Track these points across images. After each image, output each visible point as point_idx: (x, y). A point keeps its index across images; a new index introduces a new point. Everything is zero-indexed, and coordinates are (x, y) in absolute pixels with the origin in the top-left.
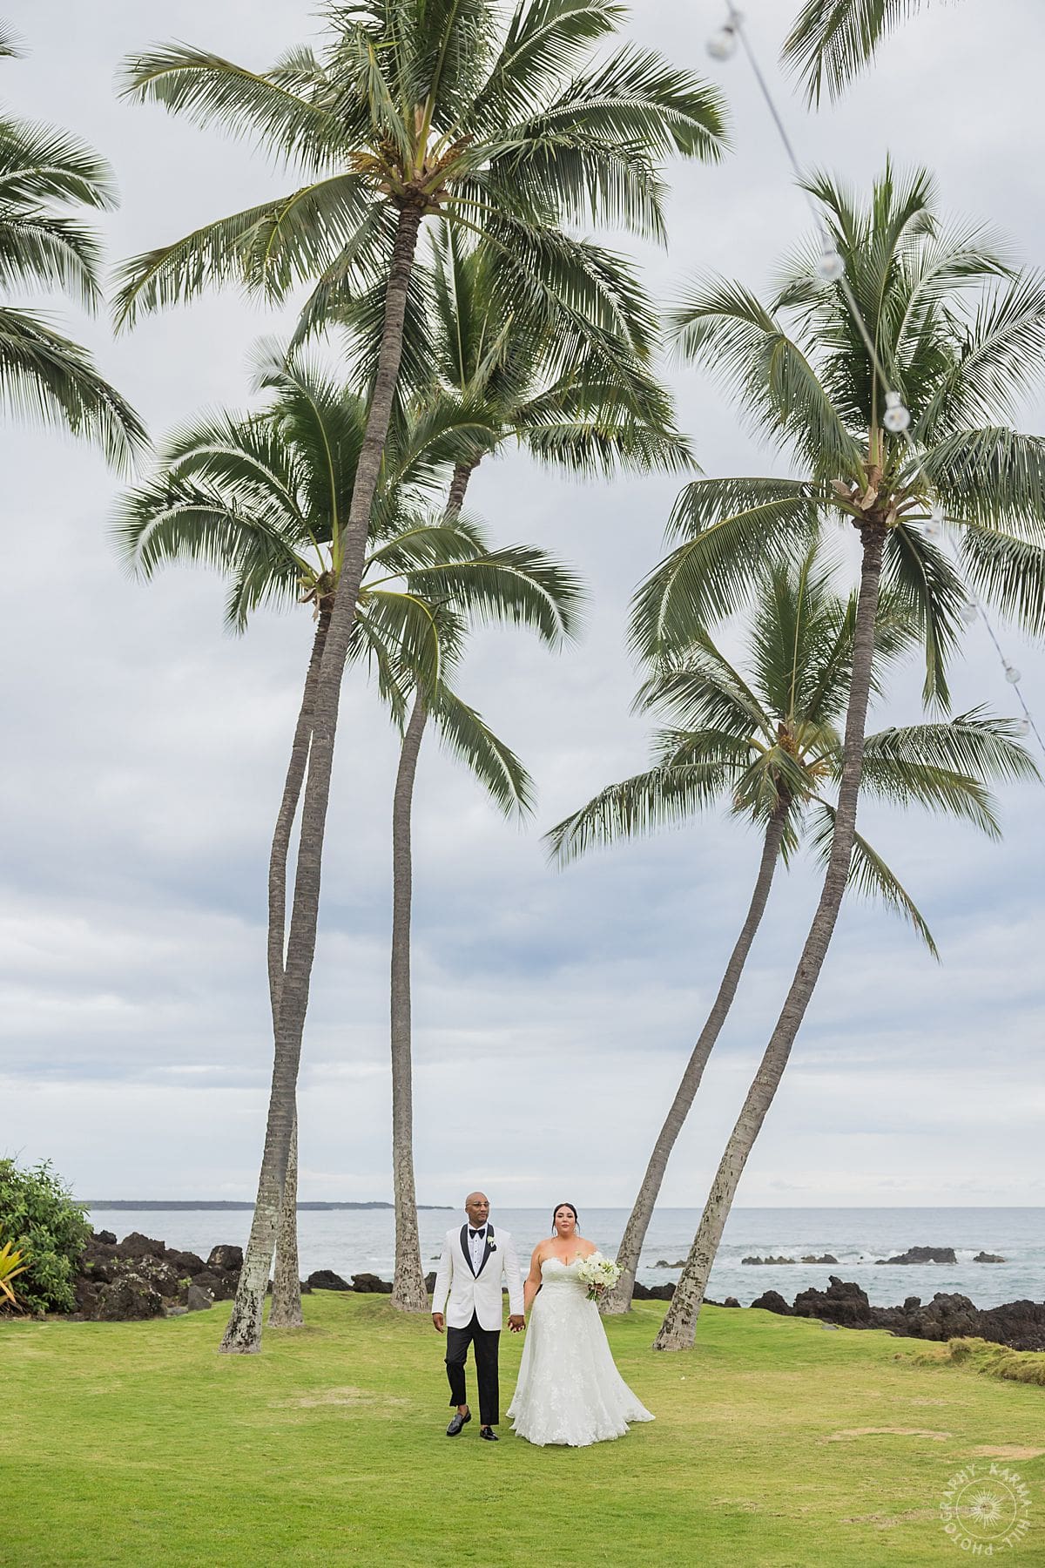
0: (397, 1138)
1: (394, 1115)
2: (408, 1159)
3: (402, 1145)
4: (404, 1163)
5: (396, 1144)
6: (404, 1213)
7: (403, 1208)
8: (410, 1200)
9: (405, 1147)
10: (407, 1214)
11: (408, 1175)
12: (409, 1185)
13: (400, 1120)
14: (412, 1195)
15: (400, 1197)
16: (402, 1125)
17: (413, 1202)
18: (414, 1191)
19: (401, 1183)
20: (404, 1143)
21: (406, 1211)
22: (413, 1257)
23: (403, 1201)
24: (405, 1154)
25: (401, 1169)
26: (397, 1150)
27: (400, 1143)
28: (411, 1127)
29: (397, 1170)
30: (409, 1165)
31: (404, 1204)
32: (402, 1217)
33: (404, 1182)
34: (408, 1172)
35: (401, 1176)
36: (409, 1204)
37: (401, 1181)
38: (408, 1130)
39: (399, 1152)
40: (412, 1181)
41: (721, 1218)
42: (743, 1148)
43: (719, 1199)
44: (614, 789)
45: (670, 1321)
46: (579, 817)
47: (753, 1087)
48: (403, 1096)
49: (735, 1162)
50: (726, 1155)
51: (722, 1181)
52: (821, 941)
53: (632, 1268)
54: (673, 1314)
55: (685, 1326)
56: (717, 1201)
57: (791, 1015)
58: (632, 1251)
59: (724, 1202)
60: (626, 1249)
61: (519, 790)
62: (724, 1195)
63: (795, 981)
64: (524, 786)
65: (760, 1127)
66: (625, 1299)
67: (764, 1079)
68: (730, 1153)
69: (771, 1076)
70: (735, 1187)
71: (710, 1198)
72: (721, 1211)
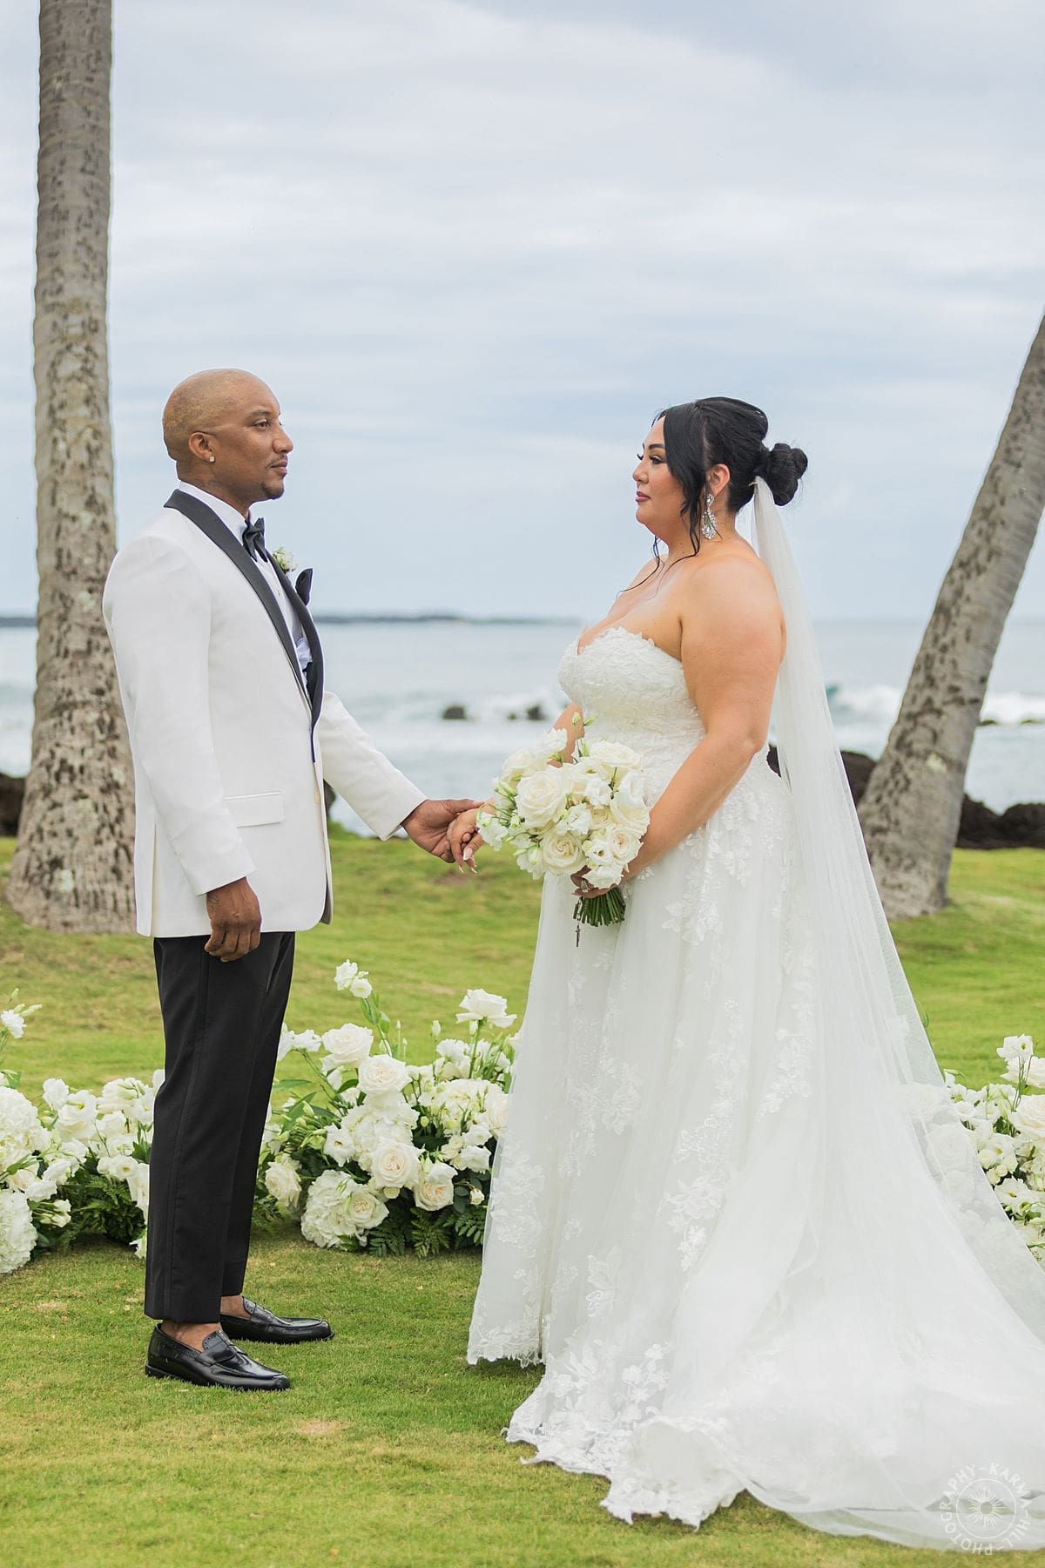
0: (46, 273)
1: (41, 187)
2: (88, 349)
3: (62, 299)
4: (70, 366)
5: (47, 292)
6: (65, 554)
7: (61, 543)
8: (91, 503)
9: (76, 305)
10: (76, 554)
11: (84, 411)
12: (88, 448)
13: (63, 205)
14: (100, 486)
15: (53, 502)
16: (71, 223)
17: (103, 509)
18: (109, 477)
19: (55, 441)
20: (74, 289)
21: (70, 543)
22: (93, 716)
23: (62, 515)
24: (76, 331)
25: (58, 387)
26: (48, 319)
27: (60, 290)
28: (101, 232)
29: (46, 392)
30: (88, 372)
31: (66, 523)
32: (59, 566)
33: (71, 436)
34: (87, 401)
35: (60, 415)
36: (86, 518)
37: (57, 433)
38: (92, 243)
39: (55, 325)
40: (101, 434)
48: (71, 113)
53: (954, 752)
58: (953, 689)
60: (931, 681)
66: (927, 866)
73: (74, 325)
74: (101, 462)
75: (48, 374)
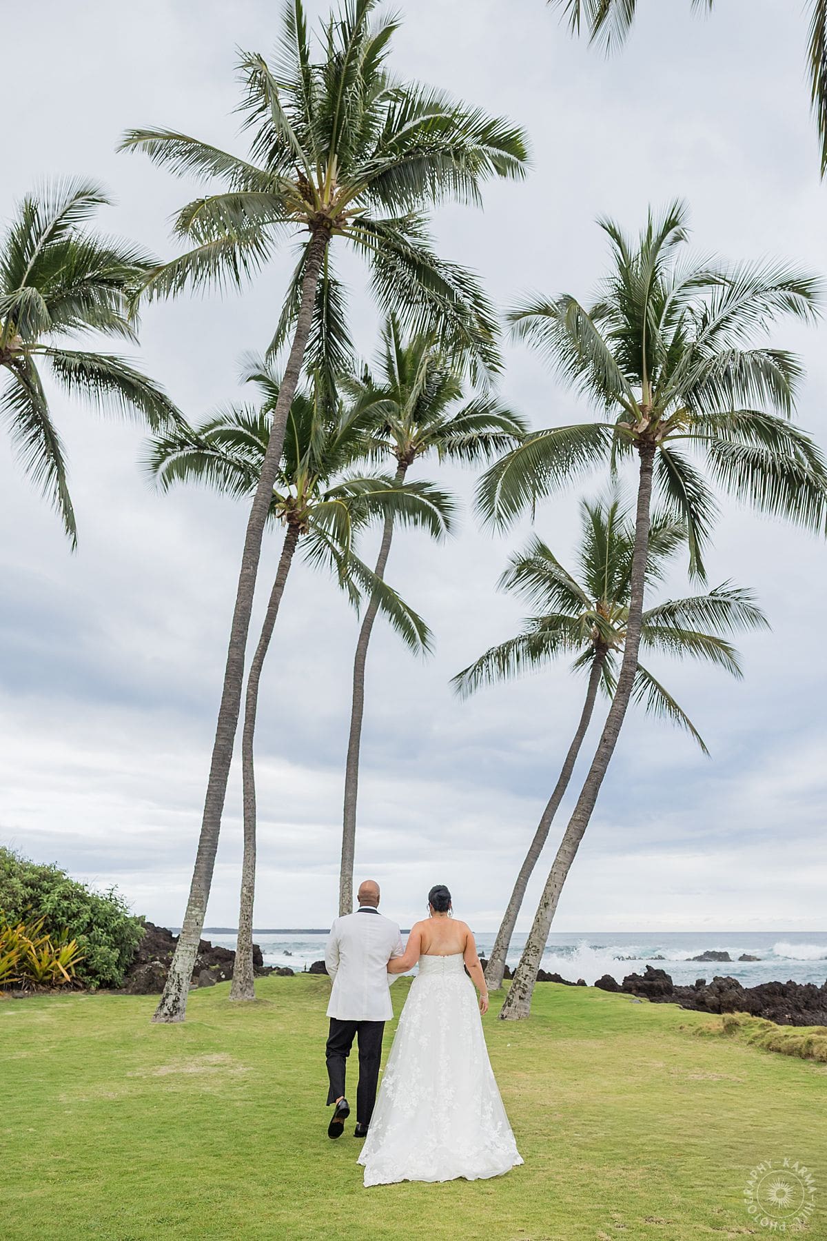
2: (350, 883)
5: (343, 874)
9: (348, 875)
11: (348, 894)
12: (348, 901)
14: (350, 908)
16: (347, 861)
18: (352, 906)
19: (343, 900)
20: (347, 872)
28: (352, 862)
39: (344, 879)
41: (548, 920)
42: (563, 867)
43: (546, 905)
44: (494, 650)
45: (511, 997)
46: (473, 668)
47: (570, 823)
48: (348, 841)
49: (558, 877)
50: (551, 872)
51: (548, 891)
52: (617, 717)
53: (502, 958)
54: (513, 992)
55: (522, 1001)
56: (545, 907)
57: (597, 770)
58: (503, 946)
59: (550, 907)
60: (498, 945)
61: (423, 639)
62: (550, 902)
63: (599, 747)
64: (427, 637)
65: (576, 852)
66: (498, 980)
67: (578, 817)
68: (554, 871)
69: (583, 814)
70: (559, 896)
71: (540, 905)
72: (548, 914)
73: (347, 879)
74: (351, 903)
75: (342, 887)
